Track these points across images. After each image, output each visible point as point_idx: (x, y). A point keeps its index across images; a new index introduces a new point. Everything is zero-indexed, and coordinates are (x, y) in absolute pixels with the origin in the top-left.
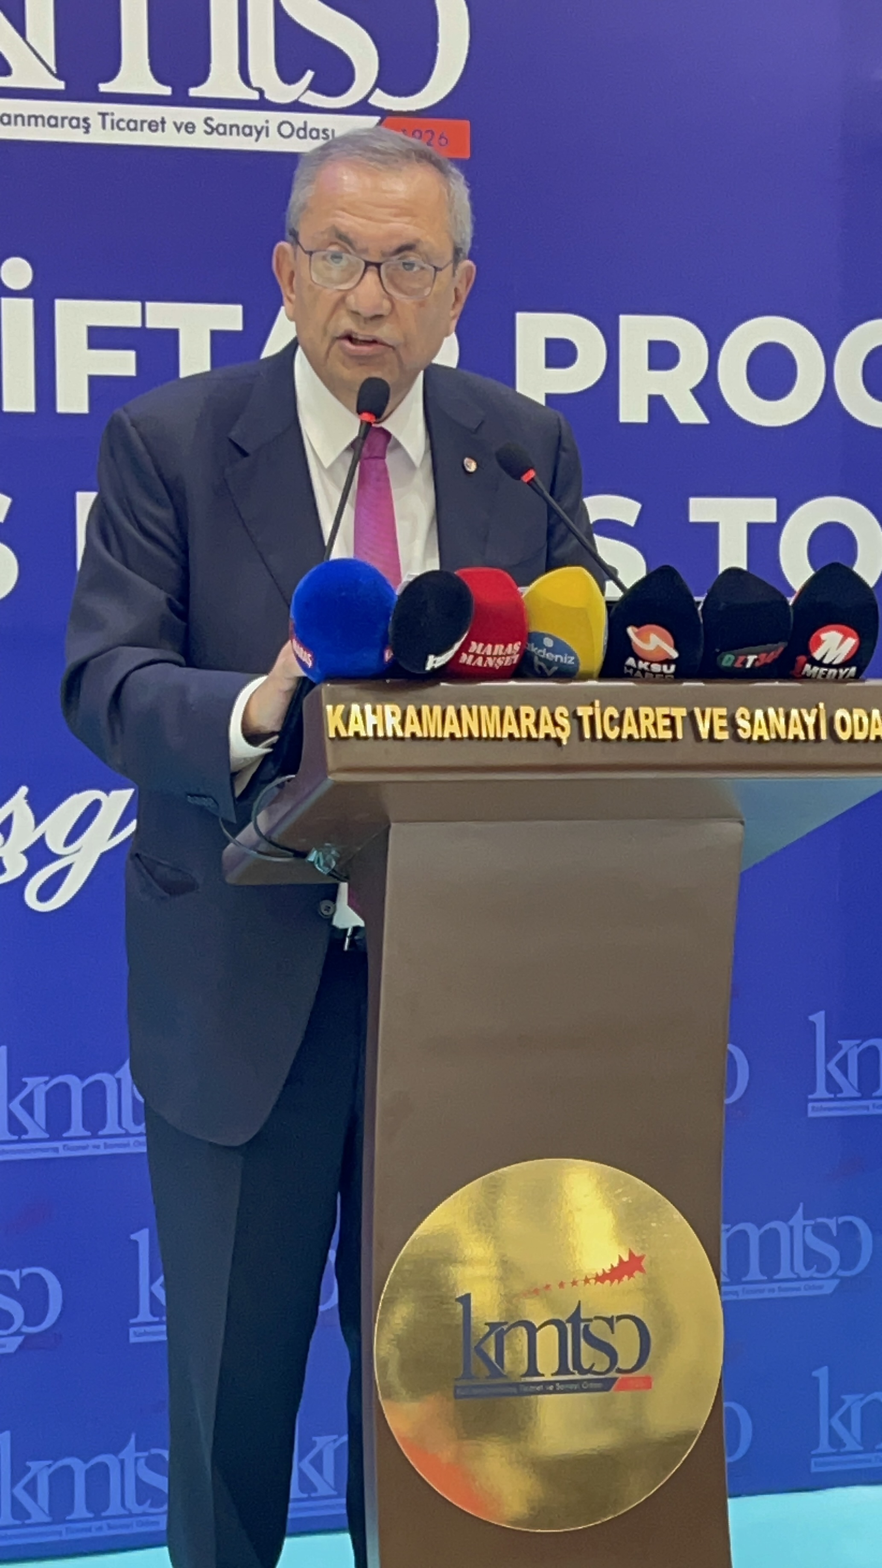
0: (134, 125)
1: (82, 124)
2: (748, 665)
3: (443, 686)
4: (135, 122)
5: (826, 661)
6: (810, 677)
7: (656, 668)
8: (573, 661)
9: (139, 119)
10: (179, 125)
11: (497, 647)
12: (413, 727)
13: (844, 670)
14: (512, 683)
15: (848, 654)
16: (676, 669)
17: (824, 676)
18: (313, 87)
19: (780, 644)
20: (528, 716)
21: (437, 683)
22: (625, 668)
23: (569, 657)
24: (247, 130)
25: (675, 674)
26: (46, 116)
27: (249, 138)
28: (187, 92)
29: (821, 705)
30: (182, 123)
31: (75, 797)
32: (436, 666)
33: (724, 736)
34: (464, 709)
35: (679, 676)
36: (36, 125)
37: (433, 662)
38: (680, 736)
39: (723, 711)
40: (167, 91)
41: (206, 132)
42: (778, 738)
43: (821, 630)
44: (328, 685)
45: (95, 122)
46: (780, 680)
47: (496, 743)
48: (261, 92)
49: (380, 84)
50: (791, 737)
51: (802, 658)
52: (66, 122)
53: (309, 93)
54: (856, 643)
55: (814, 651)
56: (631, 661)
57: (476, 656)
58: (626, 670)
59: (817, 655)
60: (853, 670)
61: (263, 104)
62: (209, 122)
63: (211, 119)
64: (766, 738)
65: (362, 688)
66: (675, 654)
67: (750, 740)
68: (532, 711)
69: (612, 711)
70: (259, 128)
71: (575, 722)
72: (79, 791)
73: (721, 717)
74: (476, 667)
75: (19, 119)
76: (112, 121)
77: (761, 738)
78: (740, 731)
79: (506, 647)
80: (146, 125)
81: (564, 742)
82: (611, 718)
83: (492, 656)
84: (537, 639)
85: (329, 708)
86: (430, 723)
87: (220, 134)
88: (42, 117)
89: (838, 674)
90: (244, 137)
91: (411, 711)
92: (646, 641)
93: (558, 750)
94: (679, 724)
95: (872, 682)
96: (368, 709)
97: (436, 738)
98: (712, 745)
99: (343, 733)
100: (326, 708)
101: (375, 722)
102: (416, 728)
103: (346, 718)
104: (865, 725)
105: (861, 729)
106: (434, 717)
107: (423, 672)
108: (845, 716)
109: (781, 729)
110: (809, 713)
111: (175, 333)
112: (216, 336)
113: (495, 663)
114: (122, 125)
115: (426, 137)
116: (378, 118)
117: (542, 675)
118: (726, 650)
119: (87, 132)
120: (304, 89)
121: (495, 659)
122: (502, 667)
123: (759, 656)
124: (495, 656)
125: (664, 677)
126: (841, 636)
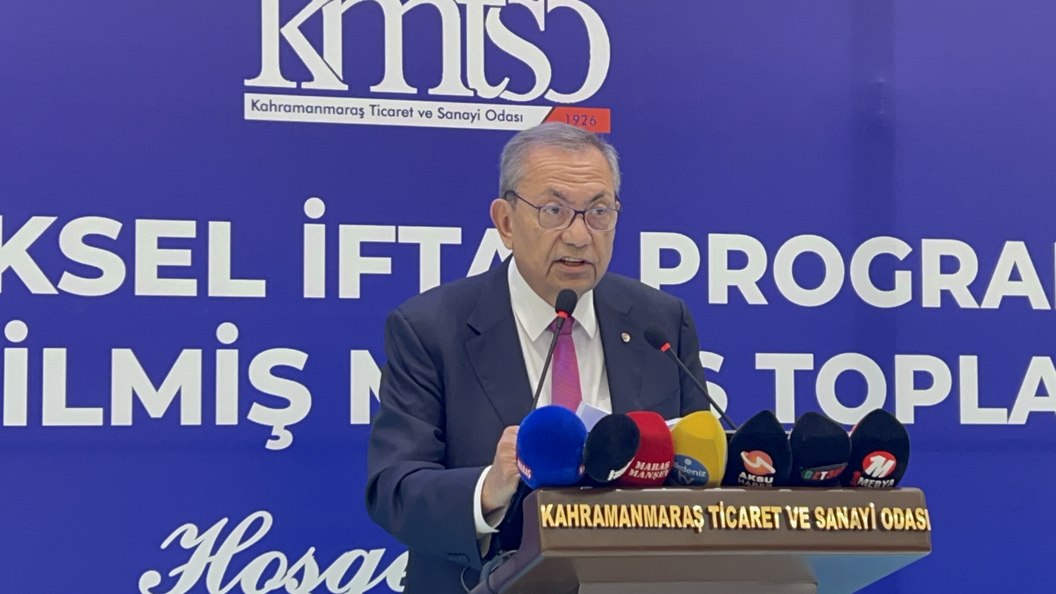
0: (393, 113)
1: (359, 112)
2: (822, 478)
3: (619, 492)
4: (394, 111)
5: (874, 475)
6: (863, 486)
7: (760, 479)
8: (704, 475)
9: (396, 109)
10: (421, 112)
11: (654, 465)
12: (598, 520)
13: (886, 481)
14: (664, 490)
15: (890, 470)
16: (774, 480)
17: (872, 485)
18: (508, 88)
19: (843, 464)
20: (675, 512)
21: (615, 489)
22: (739, 479)
23: (702, 472)
24: (465, 116)
25: (774, 483)
26: (336, 107)
27: (467, 120)
28: (427, 92)
29: (872, 506)
30: (424, 112)
31: (346, 555)
32: (615, 478)
33: (808, 526)
34: (633, 507)
35: (777, 484)
36: (329, 113)
37: (613, 475)
38: (777, 526)
39: (806, 510)
40: (414, 91)
41: (439, 117)
42: (844, 528)
43: (872, 454)
44: (542, 491)
45: (367, 110)
46: (844, 488)
47: (654, 531)
48: (475, 91)
49: (552, 86)
50: (852, 527)
51: (857, 473)
52: (349, 111)
53: (506, 91)
54: (894, 463)
55: (866, 469)
56: (743, 475)
57: (640, 471)
58: (739, 481)
59: (868, 471)
60: (892, 481)
61: (476, 99)
62: (441, 110)
63: (443, 109)
64: (836, 528)
65: (564, 493)
66: (773, 471)
67: (824, 529)
68: (678, 509)
69: (731, 509)
70: (474, 115)
71: (707, 516)
72: (349, 550)
73: (805, 513)
74: (640, 478)
75: (318, 110)
76: (379, 110)
77: (832, 528)
78: (818, 523)
79: (660, 465)
80: (400, 113)
81: (700, 530)
82: (731, 514)
83: (651, 471)
84: (681, 460)
85: (543, 508)
86: (610, 519)
87: (448, 118)
88: (333, 108)
89: (882, 484)
90: (464, 120)
91: (597, 508)
92: (754, 461)
93: (697, 535)
94: (777, 517)
95: (905, 490)
96: (569, 507)
97: (614, 527)
98: (799, 532)
99: (552, 524)
100: (540, 507)
101: (573, 516)
102: (600, 520)
103: (554, 514)
104: (902, 519)
105: (899, 522)
106: (613, 513)
107: (607, 482)
108: (888, 513)
109: (846, 521)
110: (864, 511)
111: (417, 246)
112: (444, 247)
113: (653, 475)
114: (385, 112)
115: (582, 120)
116: (549, 108)
117: (683, 484)
118: (809, 467)
119: (362, 117)
120: (503, 89)
121: (653, 473)
122: (658, 479)
123: (830, 471)
124: (653, 471)
125: (765, 486)
126: (884, 459)
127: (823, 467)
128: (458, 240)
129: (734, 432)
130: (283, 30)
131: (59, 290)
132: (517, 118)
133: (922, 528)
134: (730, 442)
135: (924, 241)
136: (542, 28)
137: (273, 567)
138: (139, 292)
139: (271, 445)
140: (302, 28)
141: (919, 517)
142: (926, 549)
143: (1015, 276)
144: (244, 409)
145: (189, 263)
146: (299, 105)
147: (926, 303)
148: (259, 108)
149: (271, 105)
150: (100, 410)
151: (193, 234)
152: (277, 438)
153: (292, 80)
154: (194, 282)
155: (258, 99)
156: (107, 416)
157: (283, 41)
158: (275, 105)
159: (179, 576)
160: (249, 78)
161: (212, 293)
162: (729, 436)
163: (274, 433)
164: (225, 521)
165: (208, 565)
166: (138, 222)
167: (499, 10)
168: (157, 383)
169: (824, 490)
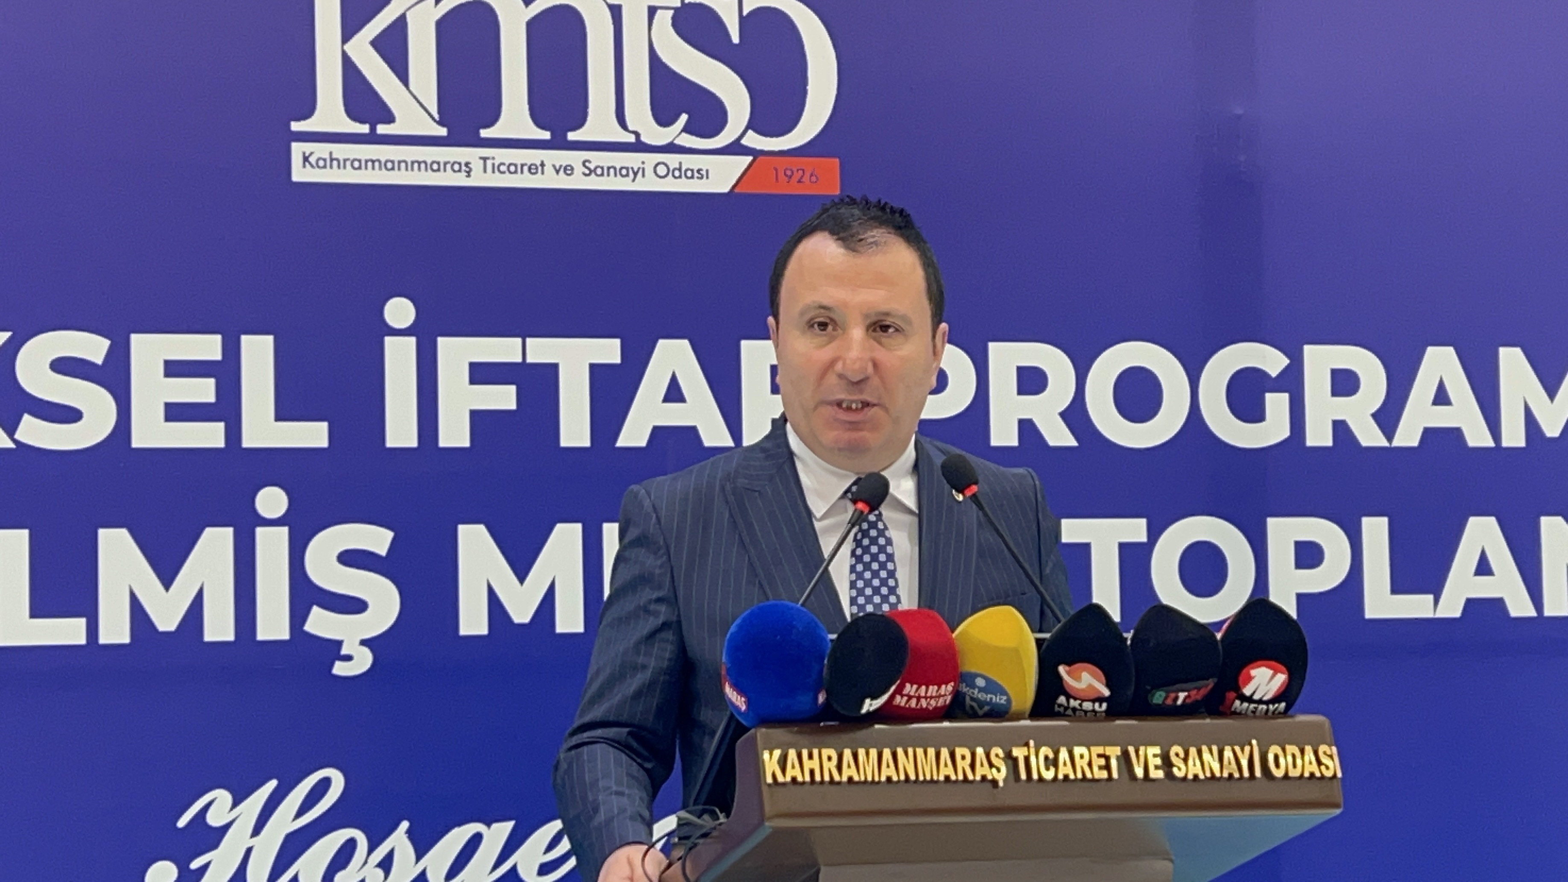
0: (514, 169)
1: (464, 168)
2: (1179, 702)
3: (879, 729)
4: (516, 165)
5: (1256, 697)
6: (1240, 714)
7: (1088, 706)
8: (1005, 700)
9: (519, 163)
10: (558, 168)
11: (931, 687)
12: (849, 772)
13: (1273, 705)
14: (946, 724)
15: (1279, 689)
16: (1108, 707)
17: (1254, 712)
18: (686, 129)
19: (1211, 680)
20: (963, 758)
21: (872, 725)
22: (1056, 706)
23: (1002, 697)
24: (622, 172)
25: (1107, 712)
27: (626, 178)
28: (565, 136)
29: (1254, 742)
30: (561, 166)
31: (456, 831)
32: (871, 709)
33: (1160, 774)
34: (900, 751)
35: (1113, 713)
37: (869, 705)
38: (1115, 775)
39: (1157, 750)
40: (546, 135)
41: (585, 174)
42: (1213, 776)
43: (1251, 665)
44: (763, 729)
45: (477, 166)
46: (1213, 716)
47: (932, 786)
48: (637, 134)
49: (752, 125)
50: (1226, 775)
51: (1232, 695)
52: (449, 166)
53: (684, 135)
54: (1285, 679)
55: (1244, 687)
56: (1062, 699)
57: (910, 698)
58: (1057, 709)
59: (1247, 691)
60: (1283, 705)
61: (639, 147)
62: (587, 164)
63: (589, 162)
64: (1201, 776)
65: (795, 732)
66: (1107, 693)
67: (1185, 779)
68: (967, 752)
69: (1047, 751)
70: (636, 170)
71: (1010, 762)
72: (460, 824)
73: (1155, 756)
74: (910, 709)
75: (403, 165)
76: (493, 165)
77: (1196, 777)
78: (1175, 770)
79: (939, 687)
80: (526, 168)
81: (1001, 784)
82: (1046, 758)
83: (926, 698)
84: (969, 679)
85: (766, 755)
86: (867, 768)
87: (597, 175)
88: (425, 162)
89: (1268, 710)
90: (622, 178)
91: (847, 753)
92: (1078, 679)
93: (995, 791)
94: (1114, 763)
95: (1302, 718)
96: (805, 753)
97: (873, 782)
98: (1148, 784)
99: (780, 779)
100: (762, 754)
101: (812, 767)
102: (853, 772)
103: (783, 763)
104: (1299, 762)
105: (1295, 766)
106: (871, 760)
107: (859, 715)
108: (1278, 753)
109: (1216, 767)
110: (1242, 750)
111: (555, 367)
112: (595, 369)
113: (928, 704)
114: (503, 168)
115: (797, 176)
116: (750, 158)
117: (973, 716)
118: (1158, 687)
119: (469, 176)
120: (680, 131)
121: (929, 700)
122: (936, 708)
123: (1190, 692)
124: (928, 697)
125: (1095, 715)
126: (1271, 672)
127: (1178, 686)
128: (616, 358)
129: (1047, 635)
130: (346, 47)
131: (15, 441)
132: (700, 174)
133: (1329, 774)
134: (1042, 651)
135: (1307, 348)
136: (736, 39)
137: (347, 851)
138: (138, 441)
139: (340, 669)
140: (377, 43)
141: (1324, 758)
142: (1336, 806)
143: (1441, 398)
144: (298, 616)
145: (212, 399)
146: (374, 158)
147: (1311, 441)
148: (315, 165)
149: (332, 160)
150: (82, 622)
151: (217, 356)
152: (349, 658)
153: (362, 122)
154: (219, 428)
155: (312, 151)
156: (92, 630)
157: (348, 64)
158: (338, 160)
159: (206, 867)
160: (298, 119)
161: (247, 443)
162: (1039, 642)
163: (344, 651)
164: (272, 784)
165: (249, 851)
166: (135, 338)
167: (671, 12)
168: (167, 578)
169: (1180, 720)
